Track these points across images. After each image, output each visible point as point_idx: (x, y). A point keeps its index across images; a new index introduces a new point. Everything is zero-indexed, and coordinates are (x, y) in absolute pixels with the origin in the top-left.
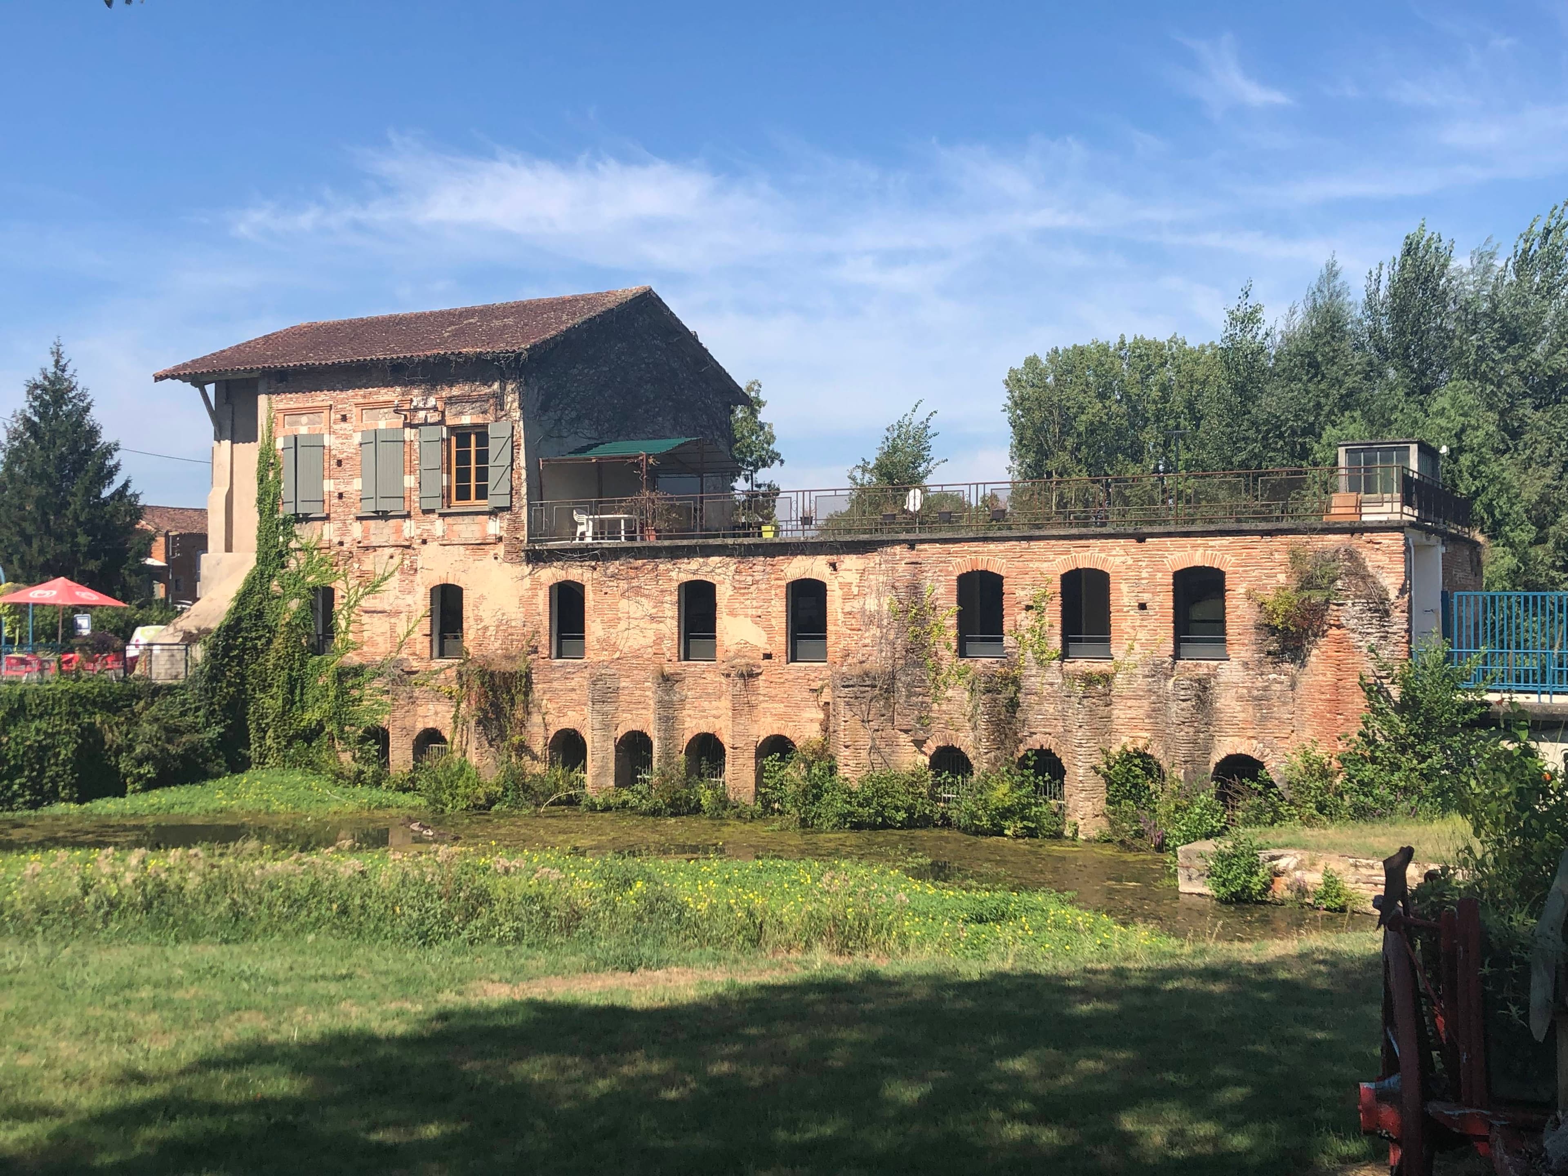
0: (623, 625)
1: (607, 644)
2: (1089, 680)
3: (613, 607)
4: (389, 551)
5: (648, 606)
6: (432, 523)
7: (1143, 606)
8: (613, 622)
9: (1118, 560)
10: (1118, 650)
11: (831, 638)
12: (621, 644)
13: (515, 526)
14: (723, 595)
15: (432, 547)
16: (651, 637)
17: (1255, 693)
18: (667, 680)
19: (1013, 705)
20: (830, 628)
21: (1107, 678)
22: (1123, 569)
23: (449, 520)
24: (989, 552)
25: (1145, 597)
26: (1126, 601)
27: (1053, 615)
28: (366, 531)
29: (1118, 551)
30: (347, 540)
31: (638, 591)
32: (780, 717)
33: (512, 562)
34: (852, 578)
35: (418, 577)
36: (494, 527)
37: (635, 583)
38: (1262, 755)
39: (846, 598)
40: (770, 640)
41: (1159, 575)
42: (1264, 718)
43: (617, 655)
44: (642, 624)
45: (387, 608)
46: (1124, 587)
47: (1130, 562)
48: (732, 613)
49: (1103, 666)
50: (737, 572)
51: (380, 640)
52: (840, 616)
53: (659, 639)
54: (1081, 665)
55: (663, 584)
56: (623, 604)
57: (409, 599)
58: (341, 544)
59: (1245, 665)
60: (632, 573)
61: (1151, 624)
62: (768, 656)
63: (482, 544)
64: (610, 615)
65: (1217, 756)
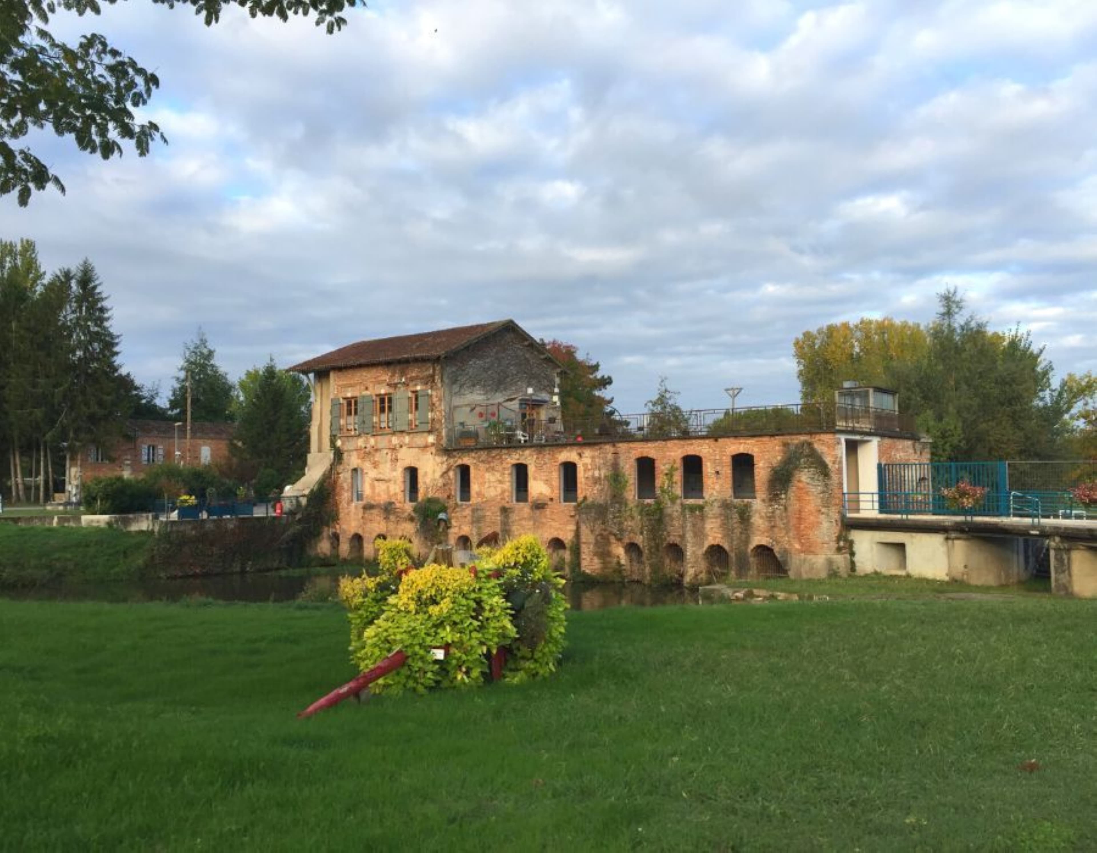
0: (487, 485)
1: (479, 494)
2: (692, 509)
3: (483, 477)
4: (385, 451)
5: (498, 475)
6: (404, 437)
7: (717, 473)
8: (482, 484)
9: (706, 450)
10: (706, 495)
11: (579, 491)
12: (486, 495)
13: (439, 438)
14: (531, 470)
15: (404, 449)
16: (499, 490)
17: (768, 515)
18: (505, 511)
19: (660, 521)
20: (579, 485)
21: (701, 508)
22: (708, 455)
23: (411, 435)
24: (649, 448)
25: (718, 468)
26: (709, 470)
27: (678, 476)
28: (376, 442)
29: (706, 446)
30: (368, 446)
31: (493, 469)
32: (557, 529)
33: (439, 455)
34: (588, 461)
35: (399, 464)
36: (431, 439)
37: (492, 465)
38: (773, 545)
39: (586, 470)
40: (552, 491)
41: (724, 458)
42: (773, 527)
43: (485, 500)
44: (495, 484)
45: (386, 478)
46: (709, 464)
47: (711, 451)
48: (535, 479)
49: (700, 502)
50: (537, 458)
51: (382, 493)
52: (583, 480)
53: (503, 492)
54: (691, 501)
55: (505, 465)
56: (487, 475)
57: (395, 474)
58: (366, 448)
59: (763, 501)
60: (490, 459)
61: (720, 481)
62: (551, 499)
63: (426, 447)
64: (481, 480)
65: (752, 546)
